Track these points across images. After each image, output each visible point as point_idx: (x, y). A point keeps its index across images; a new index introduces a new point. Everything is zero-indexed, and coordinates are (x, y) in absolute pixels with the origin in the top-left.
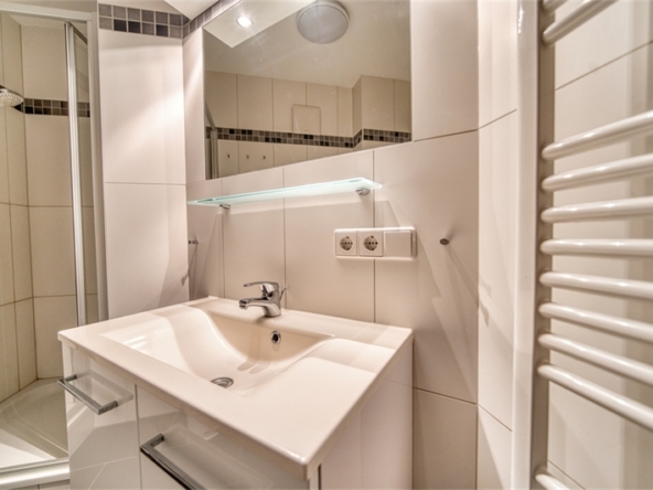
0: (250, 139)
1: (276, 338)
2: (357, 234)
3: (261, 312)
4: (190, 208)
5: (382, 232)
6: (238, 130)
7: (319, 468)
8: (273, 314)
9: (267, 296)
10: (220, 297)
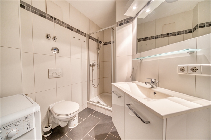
0: (148, 40)
1: (155, 93)
2: (187, 66)
3: (151, 86)
4: (133, 61)
5: (200, 66)
6: (144, 38)
7: (166, 119)
8: (154, 87)
9: (152, 82)
10: (139, 81)
